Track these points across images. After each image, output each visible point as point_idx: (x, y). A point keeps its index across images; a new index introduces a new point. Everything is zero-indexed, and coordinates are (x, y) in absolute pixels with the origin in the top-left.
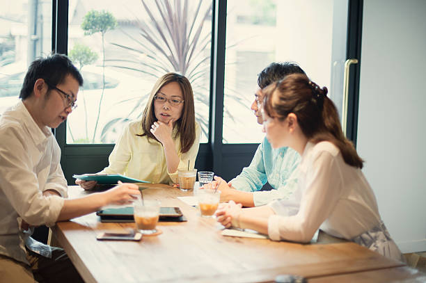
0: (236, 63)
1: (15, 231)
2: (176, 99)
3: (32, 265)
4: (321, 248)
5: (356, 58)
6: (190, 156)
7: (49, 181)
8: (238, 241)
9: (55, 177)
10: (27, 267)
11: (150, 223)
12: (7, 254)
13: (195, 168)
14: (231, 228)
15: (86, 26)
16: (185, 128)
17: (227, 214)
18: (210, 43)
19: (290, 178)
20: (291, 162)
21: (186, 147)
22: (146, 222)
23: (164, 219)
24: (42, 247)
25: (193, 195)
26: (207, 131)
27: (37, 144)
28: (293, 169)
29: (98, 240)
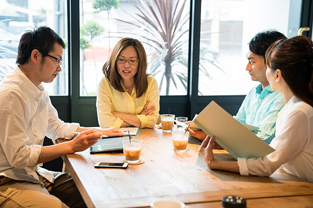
0: (220, 32)
5: (308, 26)
15: (95, 6)
22: (131, 155)
26: (186, 85)
29: (95, 168)
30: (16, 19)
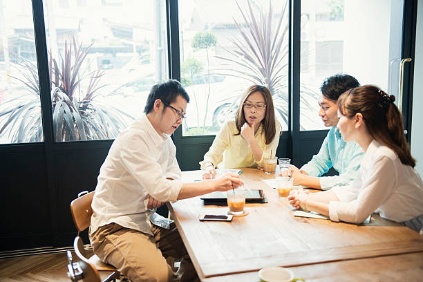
1: (143, 211)
2: (260, 104)
3: (155, 235)
4: (372, 230)
5: (410, 57)
6: (272, 146)
7: (168, 171)
8: (306, 222)
9: (172, 168)
10: (152, 238)
11: (239, 206)
12: (138, 229)
13: (276, 156)
14: (300, 209)
15: (195, 44)
16: (267, 126)
17: (296, 199)
18: (288, 54)
19: (349, 167)
20: (350, 153)
21: (269, 140)
22: (236, 206)
23: (249, 201)
24: (163, 221)
25: (274, 178)
27: (157, 145)
28: (352, 159)
29: (201, 220)
30: (121, 50)
